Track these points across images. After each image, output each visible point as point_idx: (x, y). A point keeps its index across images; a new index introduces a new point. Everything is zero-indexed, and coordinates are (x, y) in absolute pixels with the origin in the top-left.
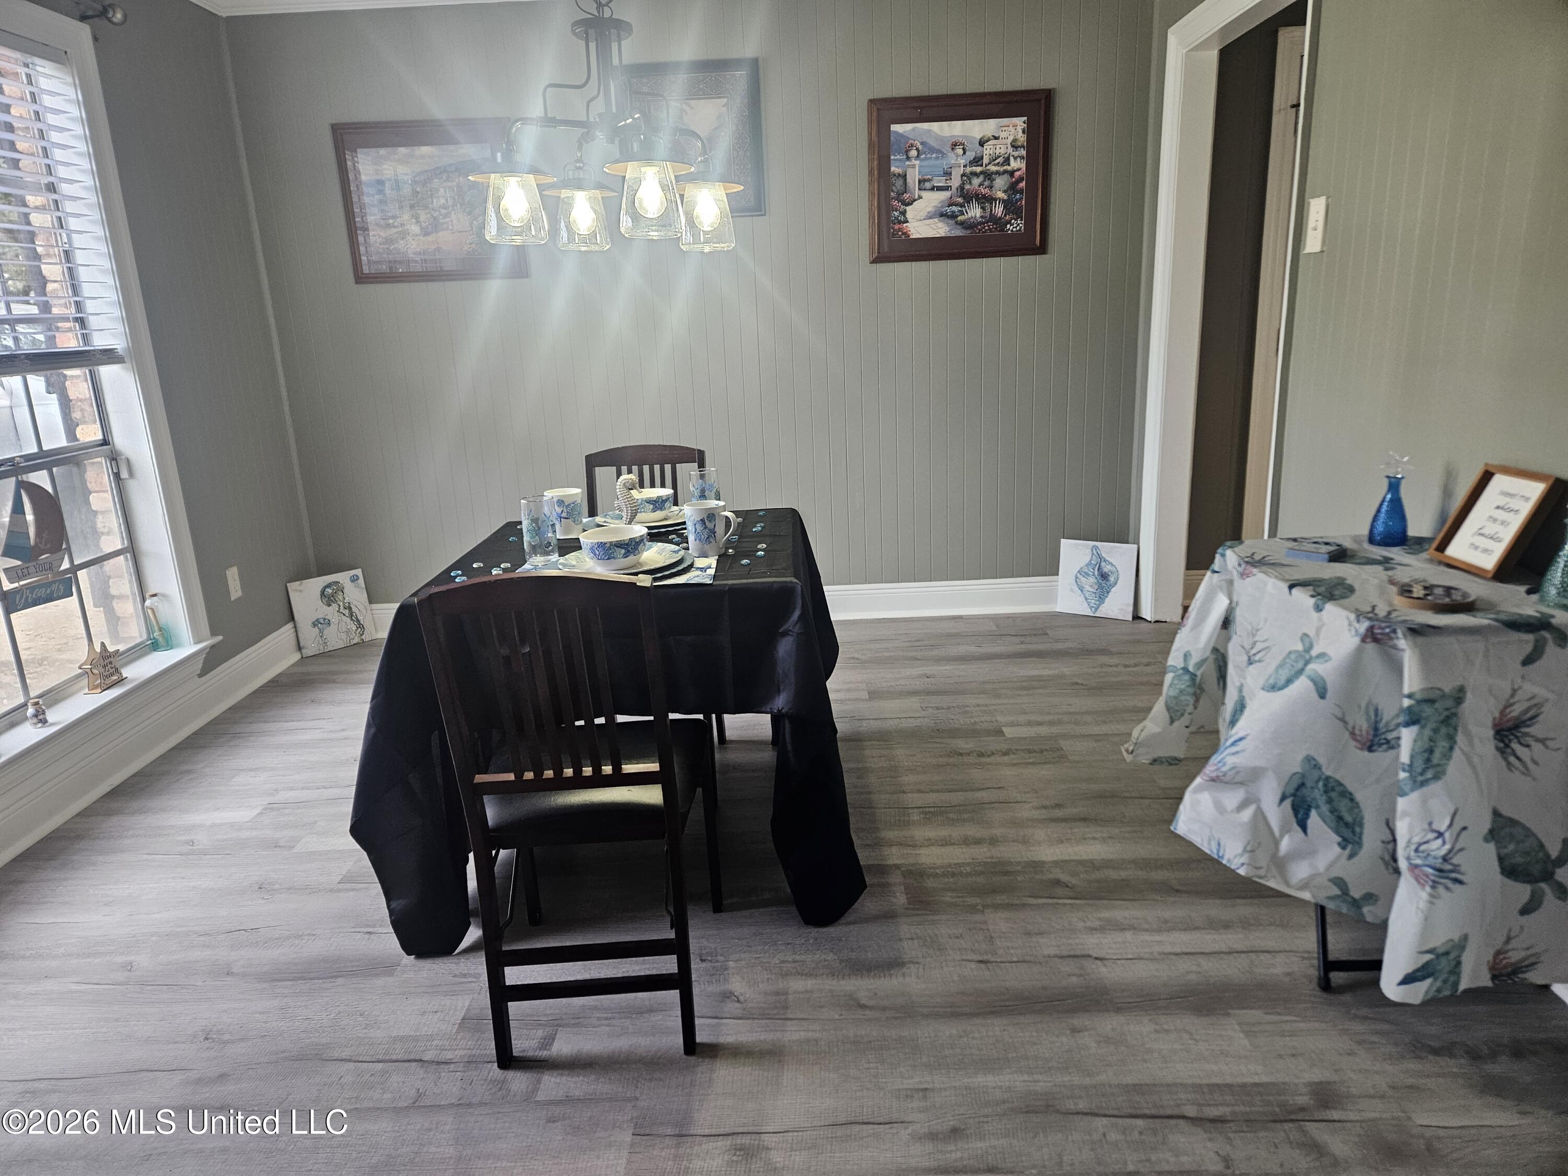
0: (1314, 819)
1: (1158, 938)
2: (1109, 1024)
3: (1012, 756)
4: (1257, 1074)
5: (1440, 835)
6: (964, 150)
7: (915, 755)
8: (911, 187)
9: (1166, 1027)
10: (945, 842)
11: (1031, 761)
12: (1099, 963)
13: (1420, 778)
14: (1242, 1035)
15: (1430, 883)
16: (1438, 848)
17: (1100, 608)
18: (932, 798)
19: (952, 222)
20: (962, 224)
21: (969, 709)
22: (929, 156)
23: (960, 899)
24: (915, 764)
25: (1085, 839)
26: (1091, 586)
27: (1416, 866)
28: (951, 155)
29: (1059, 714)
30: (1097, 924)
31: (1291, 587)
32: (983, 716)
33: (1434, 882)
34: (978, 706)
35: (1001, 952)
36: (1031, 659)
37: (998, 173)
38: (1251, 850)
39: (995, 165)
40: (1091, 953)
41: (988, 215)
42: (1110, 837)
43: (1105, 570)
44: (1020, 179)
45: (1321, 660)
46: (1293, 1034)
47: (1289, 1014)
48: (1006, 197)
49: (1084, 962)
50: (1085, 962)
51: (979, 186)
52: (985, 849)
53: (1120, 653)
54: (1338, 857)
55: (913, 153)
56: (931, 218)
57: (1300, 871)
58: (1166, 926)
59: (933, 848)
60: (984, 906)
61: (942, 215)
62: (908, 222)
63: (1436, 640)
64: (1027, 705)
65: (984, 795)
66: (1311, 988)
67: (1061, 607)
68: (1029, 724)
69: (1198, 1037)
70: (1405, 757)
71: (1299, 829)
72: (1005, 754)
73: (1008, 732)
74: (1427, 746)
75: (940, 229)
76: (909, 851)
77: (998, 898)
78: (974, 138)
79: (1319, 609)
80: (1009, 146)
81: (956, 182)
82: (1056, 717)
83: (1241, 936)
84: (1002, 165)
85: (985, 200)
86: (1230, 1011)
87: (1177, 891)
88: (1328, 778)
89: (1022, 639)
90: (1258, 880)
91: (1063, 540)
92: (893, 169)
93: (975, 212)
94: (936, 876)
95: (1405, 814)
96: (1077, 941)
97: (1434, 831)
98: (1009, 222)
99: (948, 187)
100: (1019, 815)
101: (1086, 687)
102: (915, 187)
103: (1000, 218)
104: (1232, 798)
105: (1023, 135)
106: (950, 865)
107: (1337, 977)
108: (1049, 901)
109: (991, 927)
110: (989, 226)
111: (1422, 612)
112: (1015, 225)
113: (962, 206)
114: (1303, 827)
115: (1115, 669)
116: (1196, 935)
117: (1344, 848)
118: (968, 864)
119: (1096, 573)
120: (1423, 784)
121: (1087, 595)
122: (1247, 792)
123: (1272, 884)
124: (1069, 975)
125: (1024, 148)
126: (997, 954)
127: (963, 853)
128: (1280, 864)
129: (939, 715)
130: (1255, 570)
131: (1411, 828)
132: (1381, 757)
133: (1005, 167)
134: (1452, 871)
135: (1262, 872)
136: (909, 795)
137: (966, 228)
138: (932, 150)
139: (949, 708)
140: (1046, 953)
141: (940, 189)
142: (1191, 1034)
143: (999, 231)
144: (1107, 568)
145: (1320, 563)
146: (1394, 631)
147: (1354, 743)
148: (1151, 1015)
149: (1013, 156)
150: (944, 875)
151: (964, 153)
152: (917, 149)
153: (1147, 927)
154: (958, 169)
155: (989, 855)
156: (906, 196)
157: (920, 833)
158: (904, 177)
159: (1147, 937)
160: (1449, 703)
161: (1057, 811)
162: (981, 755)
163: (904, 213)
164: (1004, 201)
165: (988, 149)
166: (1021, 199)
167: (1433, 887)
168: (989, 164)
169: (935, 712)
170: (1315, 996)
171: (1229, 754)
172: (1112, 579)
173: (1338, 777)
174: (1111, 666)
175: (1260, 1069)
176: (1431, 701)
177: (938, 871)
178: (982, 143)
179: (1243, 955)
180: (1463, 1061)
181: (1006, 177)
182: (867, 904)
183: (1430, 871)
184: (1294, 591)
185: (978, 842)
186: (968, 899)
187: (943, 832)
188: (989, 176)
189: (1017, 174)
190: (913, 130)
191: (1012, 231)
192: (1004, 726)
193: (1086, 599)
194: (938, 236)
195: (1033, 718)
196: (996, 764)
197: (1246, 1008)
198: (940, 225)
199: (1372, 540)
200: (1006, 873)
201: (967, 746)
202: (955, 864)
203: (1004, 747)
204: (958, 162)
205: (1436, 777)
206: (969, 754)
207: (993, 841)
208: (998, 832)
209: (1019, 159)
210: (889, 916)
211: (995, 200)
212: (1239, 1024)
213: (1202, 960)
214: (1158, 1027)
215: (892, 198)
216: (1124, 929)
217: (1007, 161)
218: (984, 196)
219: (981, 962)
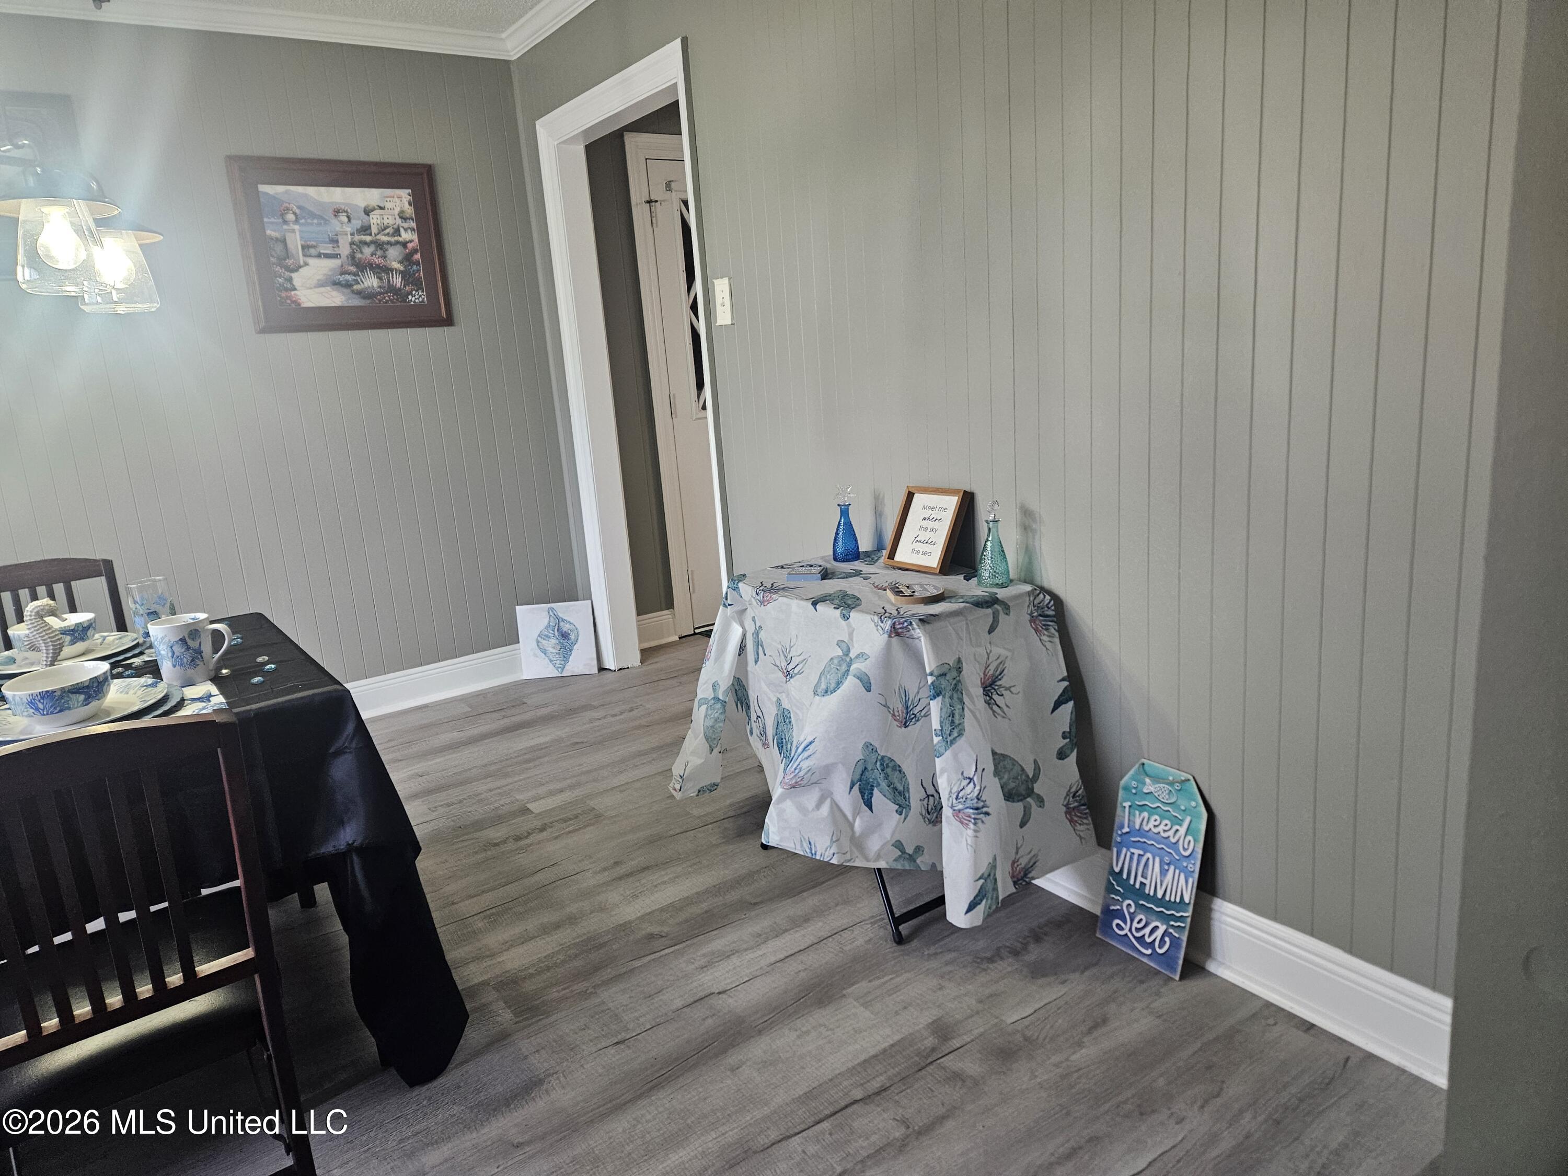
0: (877, 797)
1: (760, 953)
2: (758, 1049)
3: (550, 830)
4: (888, 1036)
5: (971, 779)
6: (348, 217)
7: (446, 861)
8: (294, 252)
9: (804, 1029)
10: (525, 939)
11: (571, 828)
12: (724, 996)
13: (949, 739)
14: (862, 1009)
15: (973, 821)
16: (971, 791)
17: (567, 667)
18: (487, 899)
19: (347, 291)
20: (359, 293)
21: (483, 796)
22: (309, 221)
23: (568, 991)
24: (451, 870)
25: (656, 886)
26: (554, 648)
27: (960, 811)
28: (334, 221)
29: (574, 776)
30: (703, 962)
31: (815, 604)
32: (500, 800)
33: (975, 819)
34: (491, 790)
35: (631, 1026)
36: (521, 731)
37: (389, 243)
38: (836, 840)
39: (385, 235)
40: (713, 991)
41: (386, 284)
42: (677, 877)
43: (565, 629)
44: (415, 251)
45: (861, 660)
46: (897, 989)
47: (886, 975)
48: (402, 268)
49: (714, 1001)
50: (711, 1001)
51: (372, 256)
52: (569, 931)
53: (603, 705)
54: (898, 823)
55: (290, 217)
56: (322, 286)
57: (874, 844)
58: (762, 939)
59: (513, 950)
60: (594, 987)
61: (336, 284)
62: (295, 289)
63: (938, 625)
64: (540, 776)
65: (540, 877)
66: (889, 946)
67: (528, 673)
68: (551, 793)
69: (831, 1026)
70: (936, 725)
71: (867, 808)
72: (543, 829)
73: (534, 807)
74: (949, 711)
75: (335, 298)
76: (489, 963)
77: (604, 973)
78: (359, 207)
79: (846, 618)
80: (397, 217)
81: (345, 250)
82: (574, 780)
83: (820, 924)
84: (393, 235)
85: (381, 270)
86: (844, 992)
87: (755, 904)
88: (883, 757)
89: (503, 713)
90: (848, 864)
91: (517, 607)
92: (268, 232)
93: (371, 282)
94: (531, 976)
95: (943, 771)
96: (695, 984)
97: (966, 778)
98: (411, 293)
99: (337, 255)
100: (585, 884)
101: (587, 745)
102: (298, 253)
103: (400, 289)
104: (810, 798)
105: (410, 208)
106: (540, 961)
107: (904, 928)
108: (653, 956)
109: (611, 1005)
110: (389, 297)
111: (917, 606)
112: (417, 297)
113: (355, 274)
114: (869, 805)
115: (605, 721)
116: (787, 937)
117: (901, 814)
118: (558, 952)
119: (556, 633)
120: (952, 742)
121: (551, 657)
122: (821, 790)
123: (857, 863)
124: (704, 1020)
125: (413, 220)
126: (628, 1029)
127: (548, 943)
128: (858, 843)
129: (454, 811)
130: (774, 596)
131: (949, 780)
132: (915, 729)
133: (396, 238)
134: (983, 807)
135: (848, 856)
136: (461, 904)
137: (364, 298)
138: (313, 215)
139: (460, 802)
140: (674, 1007)
141: (327, 256)
142: (825, 1026)
143: (401, 302)
144: (566, 627)
145: (816, 582)
146: (911, 624)
147: (897, 723)
148: (788, 1025)
149: (403, 227)
150: (539, 972)
151: (349, 220)
152: (295, 213)
153: (745, 946)
154: (345, 237)
155: (575, 934)
156: (289, 262)
157: (493, 939)
158: (284, 241)
159: (750, 955)
160: (954, 674)
161: (618, 869)
162: (518, 838)
163: (290, 280)
164: (401, 272)
165: (375, 218)
166: (418, 271)
167: (975, 824)
168: (378, 234)
169: (447, 809)
170: (895, 952)
171: (802, 760)
172: (572, 637)
173: (889, 755)
174: (599, 719)
175: (888, 1031)
176: (944, 675)
177: (530, 971)
178: (367, 212)
179: (830, 939)
180: (1010, 960)
181: (399, 248)
182: (472, 1036)
183: (971, 811)
184: (818, 607)
185: (557, 926)
186: (575, 987)
187: (516, 930)
188: (380, 245)
189: (410, 245)
190: (287, 192)
191: (415, 302)
192: (527, 803)
193: (551, 661)
194: (334, 305)
195: (552, 787)
196: (539, 843)
197: (853, 984)
198: (335, 293)
199: (835, 559)
200: (602, 946)
201: (499, 834)
202: (545, 957)
203: (538, 823)
204: (345, 230)
205: (960, 735)
206: (505, 842)
207: (572, 920)
208: (573, 909)
209: (409, 231)
210: (501, 1039)
211: (392, 270)
212: (856, 1000)
213: (802, 957)
214: (798, 1033)
215: (274, 264)
216: (728, 956)
217: (397, 232)
218: (378, 266)
219: (617, 1043)
